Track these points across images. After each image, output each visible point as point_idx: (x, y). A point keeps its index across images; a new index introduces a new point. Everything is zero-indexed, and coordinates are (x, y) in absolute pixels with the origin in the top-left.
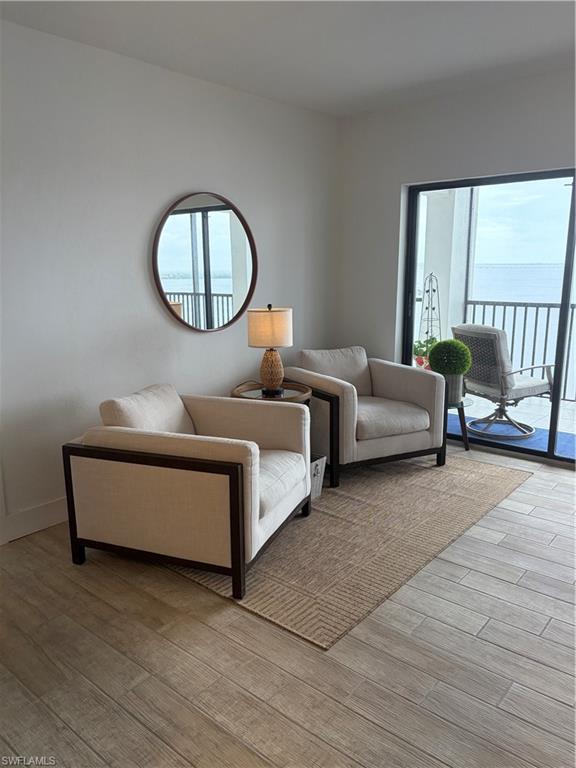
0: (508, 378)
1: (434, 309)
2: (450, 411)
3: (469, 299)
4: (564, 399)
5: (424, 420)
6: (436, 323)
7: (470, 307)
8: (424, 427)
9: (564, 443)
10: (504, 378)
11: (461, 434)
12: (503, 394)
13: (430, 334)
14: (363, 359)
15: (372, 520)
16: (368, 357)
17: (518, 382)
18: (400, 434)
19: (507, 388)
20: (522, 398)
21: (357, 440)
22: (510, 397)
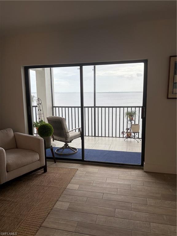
0: (67, 134)
1: (41, 110)
2: (47, 150)
3: (54, 106)
4: (85, 136)
5: (37, 157)
6: (42, 115)
7: (54, 108)
8: (37, 160)
9: (86, 153)
10: (66, 134)
11: (52, 157)
12: (66, 140)
13: (41, 119)
14: (12, 133)
15: (13, 211)
16: (13, 132)
17: (71, 134)
18: (27, 165)
19: (67, 137)
20: (73, 140)
21: (7, 172)
22: (69, 140)
